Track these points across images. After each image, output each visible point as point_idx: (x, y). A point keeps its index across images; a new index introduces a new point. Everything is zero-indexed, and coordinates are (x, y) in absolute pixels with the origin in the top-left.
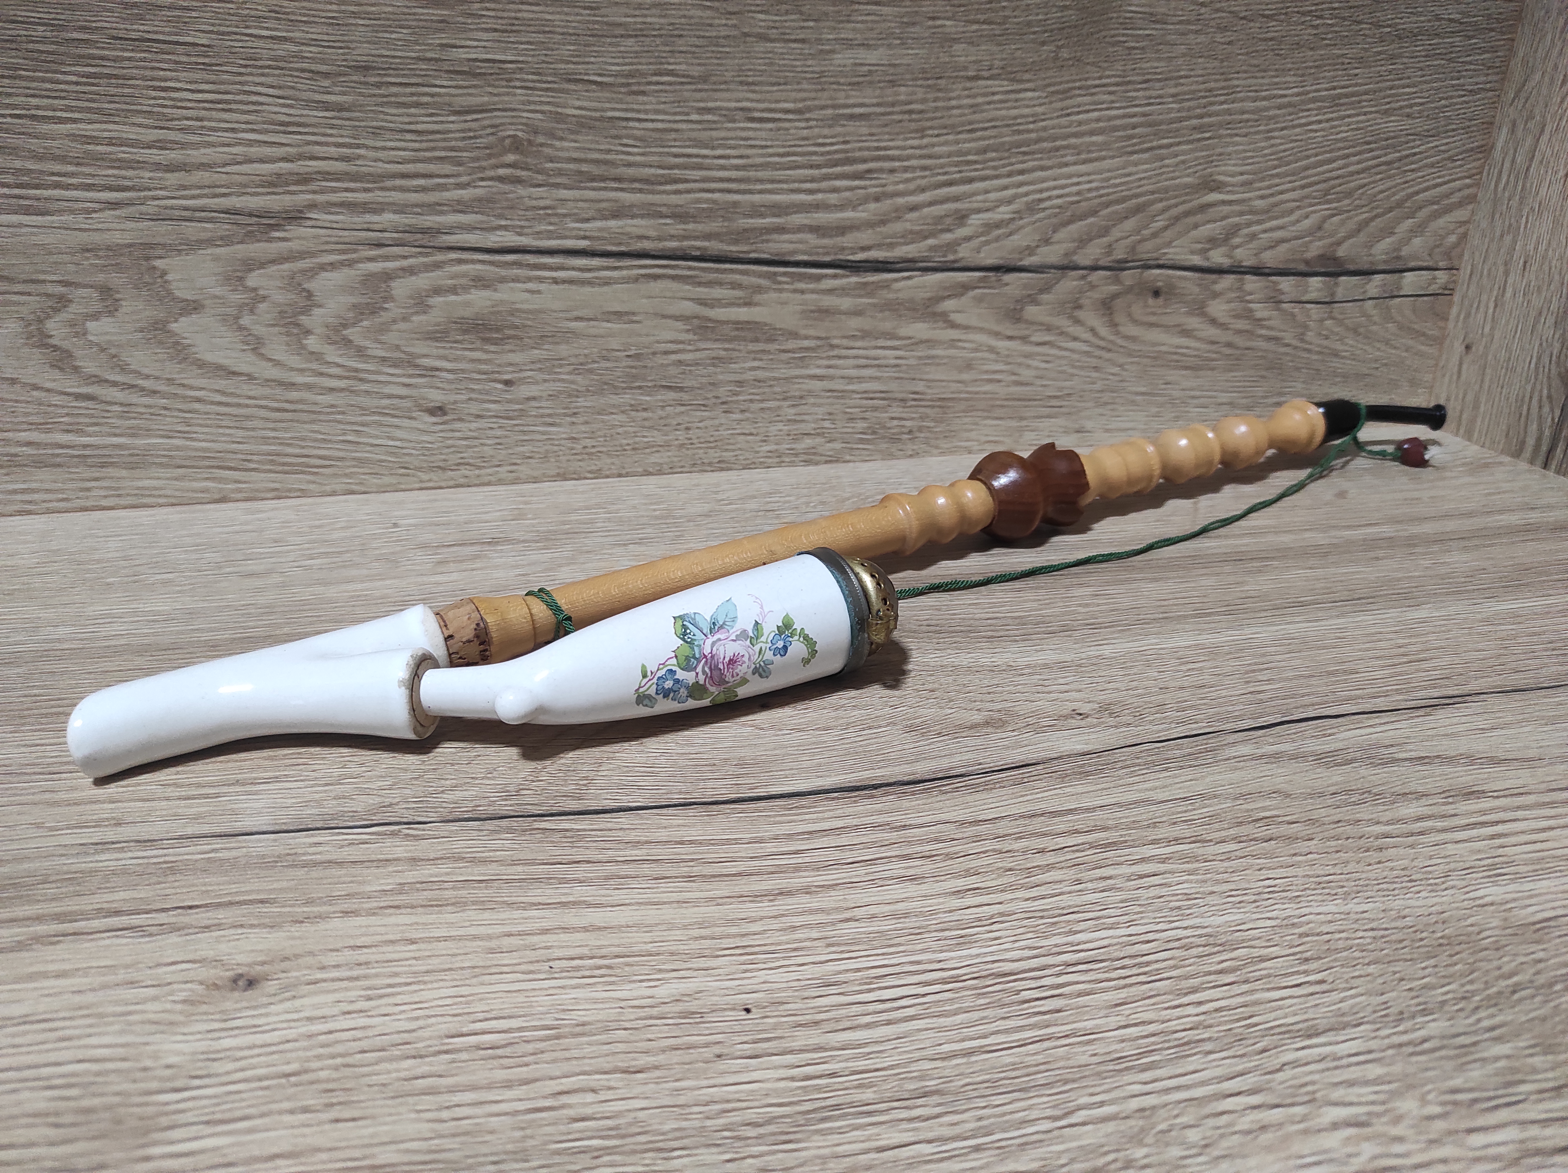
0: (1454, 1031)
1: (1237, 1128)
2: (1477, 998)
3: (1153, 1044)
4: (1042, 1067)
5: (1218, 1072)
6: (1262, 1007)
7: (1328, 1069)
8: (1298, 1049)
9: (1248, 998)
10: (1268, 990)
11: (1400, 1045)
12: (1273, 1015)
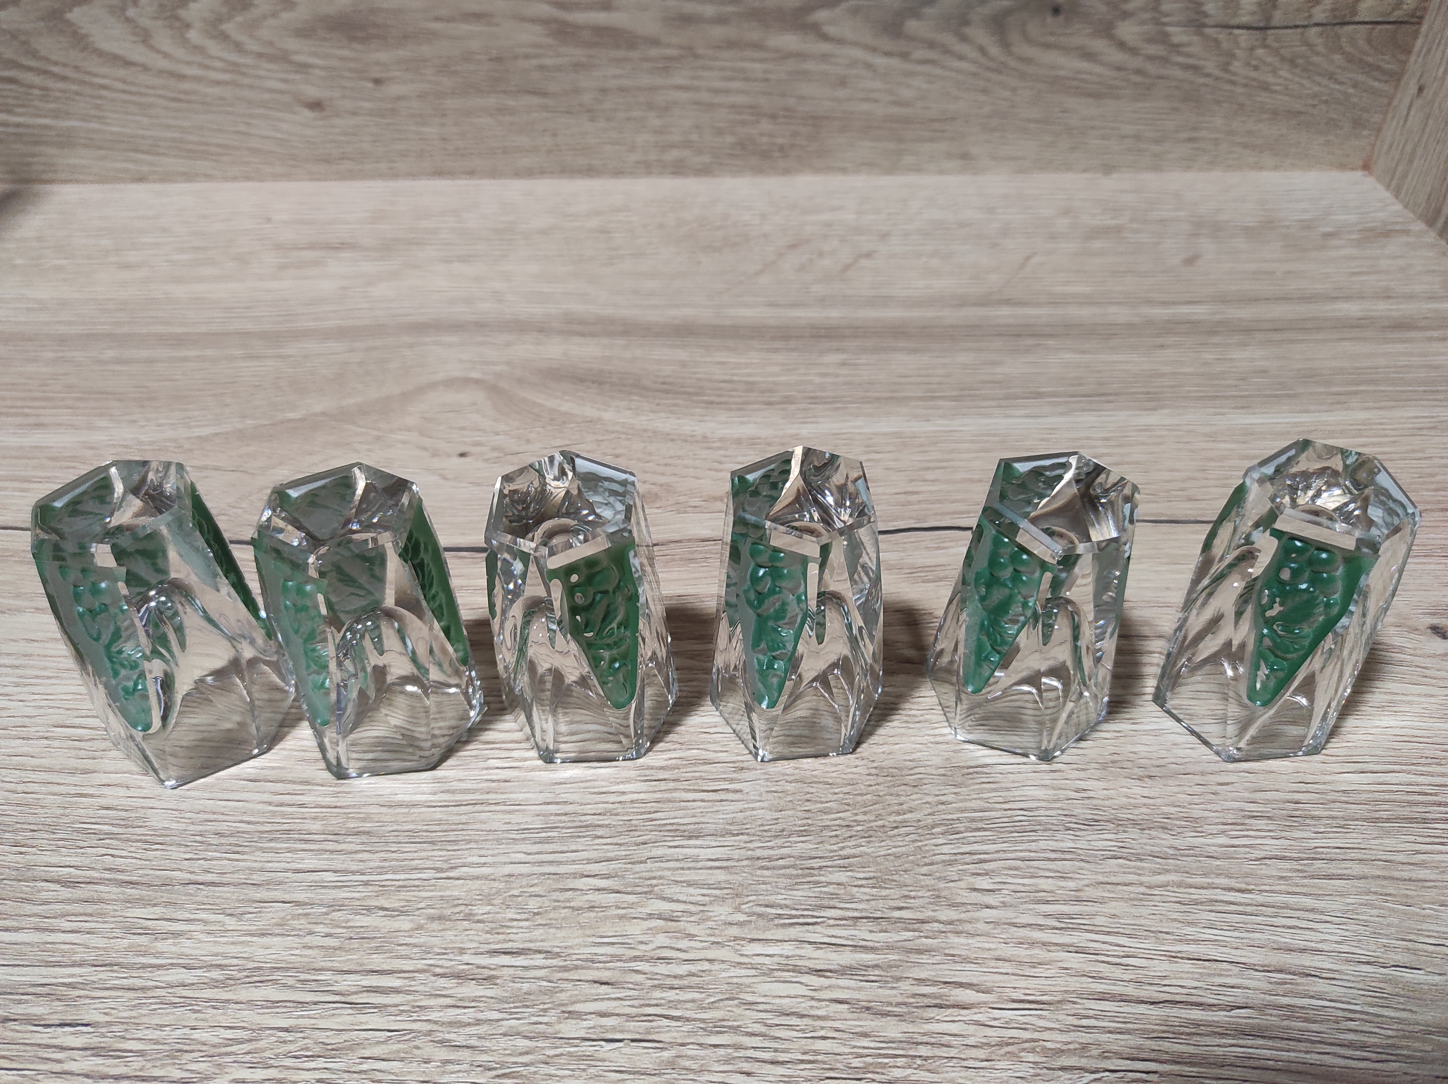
0: (814, 854)
1: (572, 904)
2: (859, 828)
3: (561, 822)
4: (460, 827)
5: (593, 855)
6: (671, 805)
7: (683, 869)
8: (670, 847)
9: (666, 795)
10: (689, 790)
11: (758, 858)
12: (673, 814)
